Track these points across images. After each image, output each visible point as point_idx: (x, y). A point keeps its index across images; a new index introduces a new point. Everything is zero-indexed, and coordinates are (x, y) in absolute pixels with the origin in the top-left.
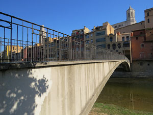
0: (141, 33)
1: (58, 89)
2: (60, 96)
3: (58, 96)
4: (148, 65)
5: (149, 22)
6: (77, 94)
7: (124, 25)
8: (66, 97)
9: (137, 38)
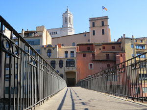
0: (89, 49)
5: (94, 34)
9: (84, 56)
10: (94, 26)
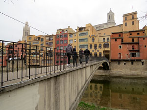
0: (120, 36)
1: (45, 101)
2: (46, 106)
3: (45, 107)
4: (125, 64)
5: (126, 25)
6: (62, 102)
7: (105, 27)
8: (52, 107)
9: (116, 40)
10: (126, 19)
